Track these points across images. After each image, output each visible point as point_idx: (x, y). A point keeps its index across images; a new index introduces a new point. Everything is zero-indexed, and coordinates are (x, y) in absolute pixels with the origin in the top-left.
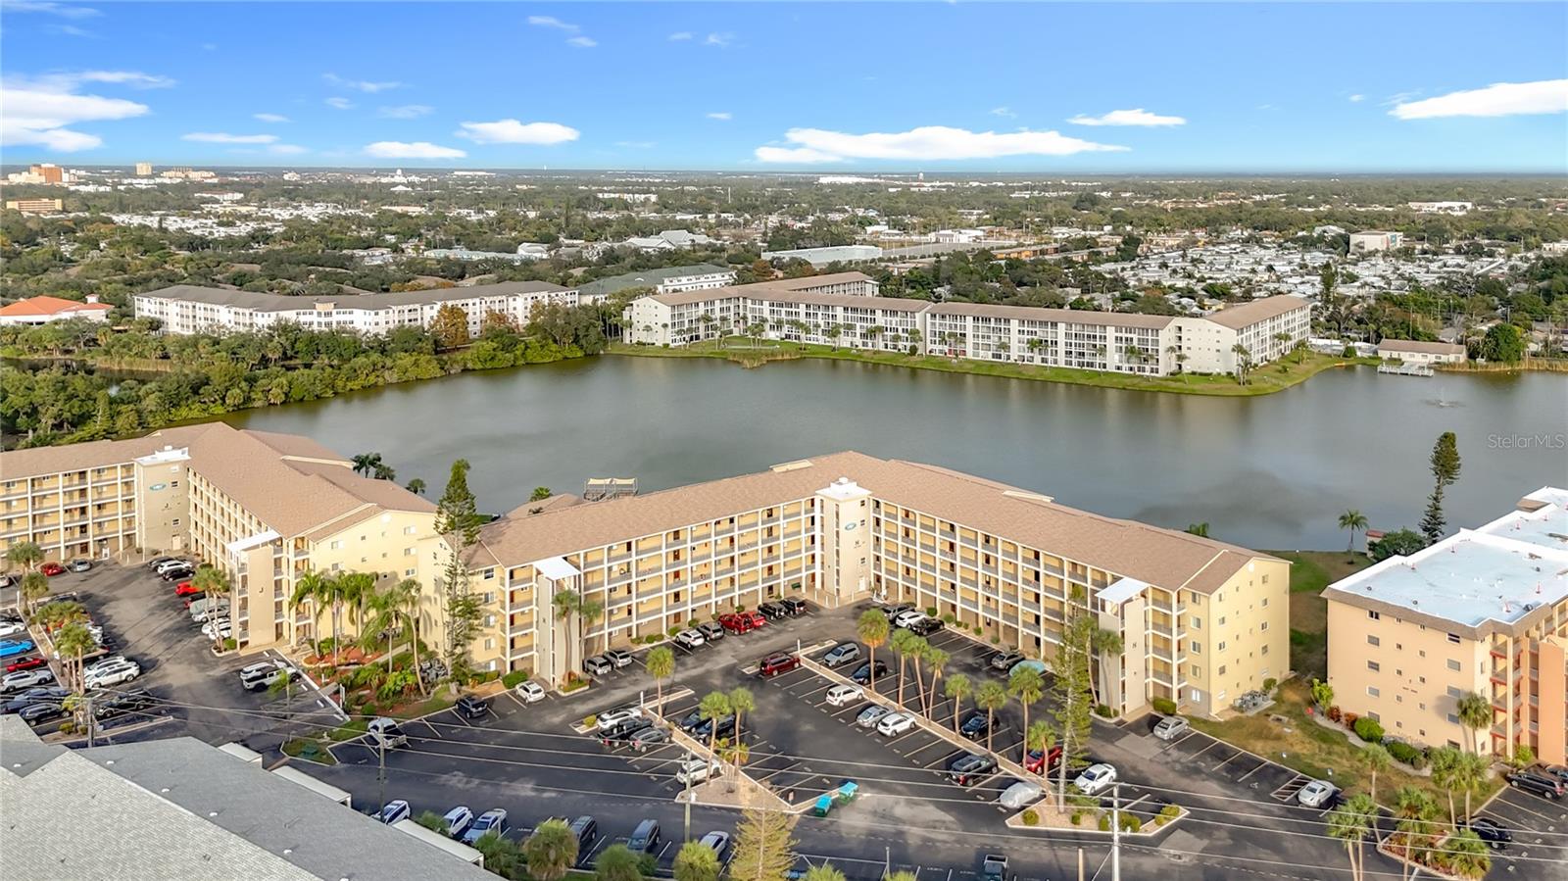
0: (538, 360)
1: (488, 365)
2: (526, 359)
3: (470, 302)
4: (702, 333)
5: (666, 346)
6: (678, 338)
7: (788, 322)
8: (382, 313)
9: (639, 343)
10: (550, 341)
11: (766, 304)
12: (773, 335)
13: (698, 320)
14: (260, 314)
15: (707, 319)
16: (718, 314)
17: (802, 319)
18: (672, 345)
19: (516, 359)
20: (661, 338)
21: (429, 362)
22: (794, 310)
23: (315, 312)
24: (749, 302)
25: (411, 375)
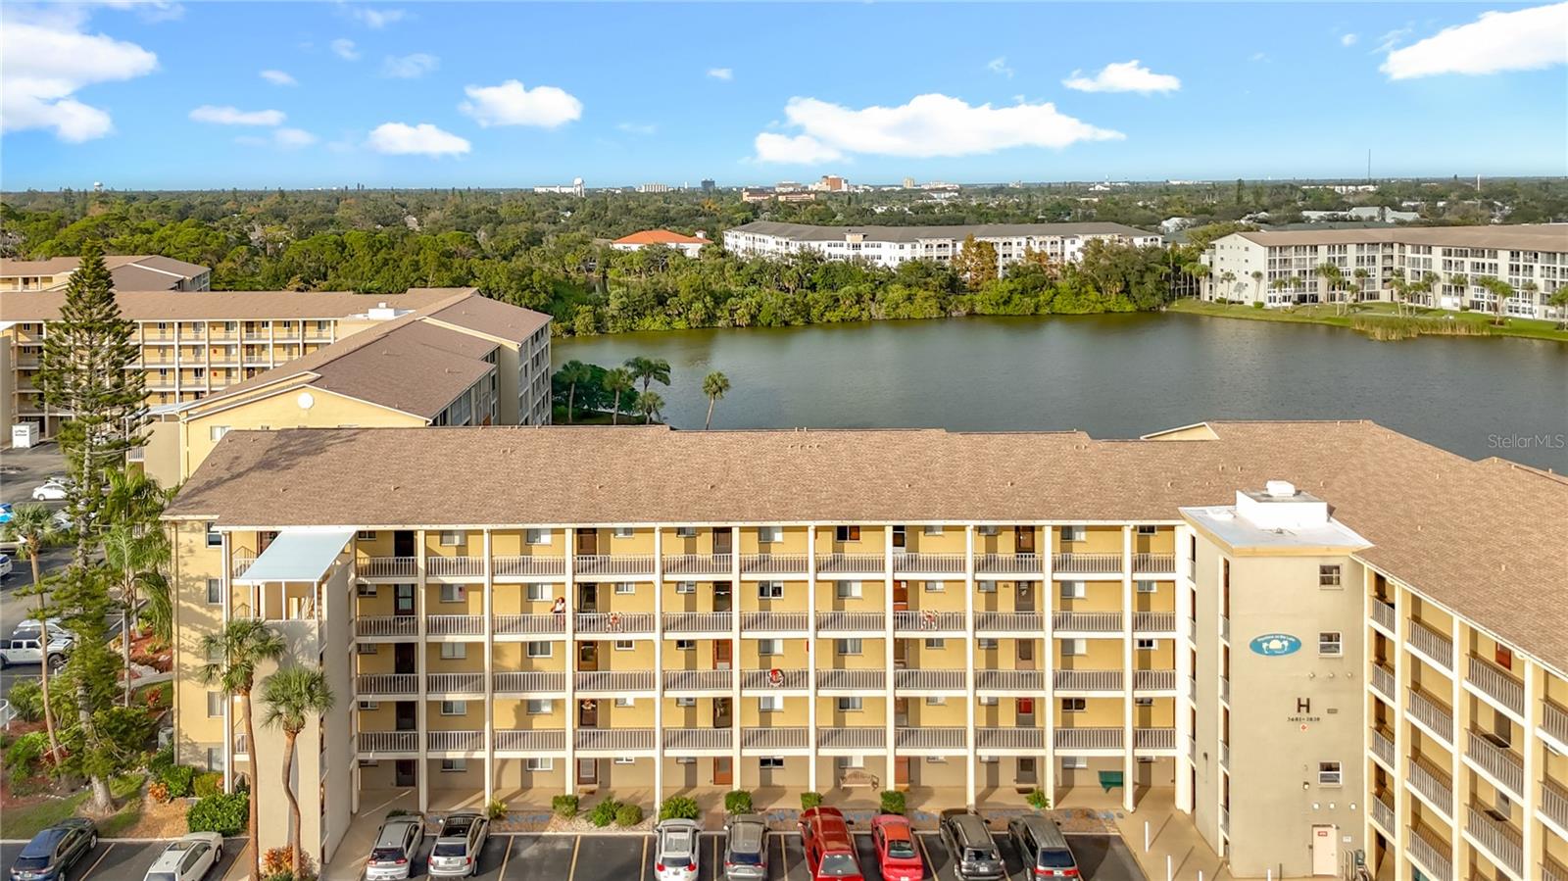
0: (1069, 310)
1: (1002, 310)
2: (1052, 308)
3: (1014, 241)
4: (1322, 292)
5: (1260, 305)
6: (1279, 295)
7: (1476, 282)
8: (908, 246)
9: (1222, 301)
10: (1090, 287)
11: (1437, 252)
12: (1448, 302)
13: (1316, 272)
14: (794, 243)
15: (1329, 270)
16: (1351, 266)
17: (1503, 275)
18: (1269, 305)
19: (1037, 307)
20: (1255, 293)
21: (926, 299)
22: (1487, 261)
23: (845, 243)
24: (1408, 248)
25: (903, 312)
